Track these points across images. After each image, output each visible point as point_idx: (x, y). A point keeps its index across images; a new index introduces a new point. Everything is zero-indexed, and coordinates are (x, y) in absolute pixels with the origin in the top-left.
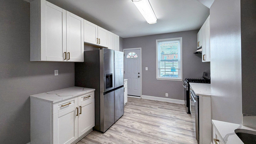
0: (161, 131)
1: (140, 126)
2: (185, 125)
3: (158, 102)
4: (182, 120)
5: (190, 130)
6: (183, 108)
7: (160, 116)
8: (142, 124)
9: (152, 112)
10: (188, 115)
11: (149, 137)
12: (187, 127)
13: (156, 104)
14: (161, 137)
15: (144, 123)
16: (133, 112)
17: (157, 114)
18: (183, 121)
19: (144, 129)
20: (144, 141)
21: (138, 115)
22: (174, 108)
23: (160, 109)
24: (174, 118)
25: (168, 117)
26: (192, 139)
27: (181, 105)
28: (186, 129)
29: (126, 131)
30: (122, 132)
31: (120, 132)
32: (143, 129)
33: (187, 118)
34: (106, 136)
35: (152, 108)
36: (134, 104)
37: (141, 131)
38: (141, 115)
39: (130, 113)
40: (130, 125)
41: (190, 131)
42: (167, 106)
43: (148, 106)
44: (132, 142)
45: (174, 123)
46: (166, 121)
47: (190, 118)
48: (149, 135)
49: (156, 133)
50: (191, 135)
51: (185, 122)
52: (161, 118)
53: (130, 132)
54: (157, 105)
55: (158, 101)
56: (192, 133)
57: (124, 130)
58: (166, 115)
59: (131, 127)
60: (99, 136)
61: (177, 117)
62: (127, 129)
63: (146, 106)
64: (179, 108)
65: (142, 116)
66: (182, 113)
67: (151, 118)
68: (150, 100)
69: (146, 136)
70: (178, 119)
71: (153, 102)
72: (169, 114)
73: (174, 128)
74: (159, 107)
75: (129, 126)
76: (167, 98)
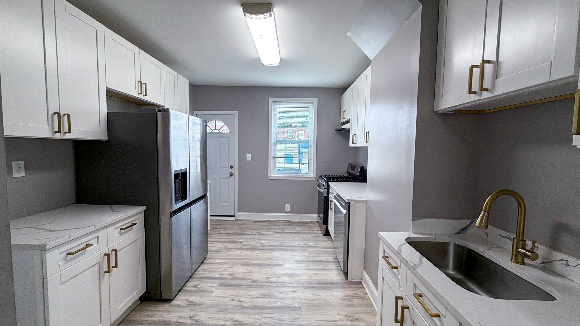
0: (286, 272)
1: (247, 271)
2: (323, 255)
3: (270, 223)
4: (317, 247)
5: (332, 260)
6: (318, 228)
7: (280, 248)
8: (249, 268)
9: (264, 242)
10: (325, 238)
11: (268, 286)
12: (327, 258)
13: (269, 227)
14: (289, 282)
15: (253, 265)
16: (225, 248)
17: (274, 244)
18: (319, 249)
19: (258, 276)
20: (261, 295)
21: (238, 252)
22: (301, 229)
23: (277, 235)
24: (304, 247)
25: (295, 246)
26: (336, 274)
27: (312, 223)
28: (326, 260)
29: (221, 285)
30: (212, 289)
31: (209, 291)
32: (254, 275)
33: (325, 243)
34: (178, 306)
35: (261, 234)
36: (224, 232)
37: (251, 279)
38: (244, 251)
39: (220, 251)
40: (227, 273)
41: (331, 262)
42: (290, 229)
43: (255, 232)
44: (239, 301)
45: (306, 254)
46: (292, 254)
47: (329, 242)
48: (268, 282)
49: (279, 277)
50: (335, 268)
51: (322, 249)
52: (282, 250)
53: (228, 285)
54: (271, 229)
55: (271, 221)
56: (335, 264)
57: (216, 285)
58: (291, 244)
59: (229, 277)
60: (160, 309)
61: (310, 244)
62: (223, 281)
63: (250, 233)
64: (310, 229)
65: (248, 253)
66: (316, 237)
67: (265, 253)
68: (256, 221)
69: (263, 286)
70: (310, 247)
71: (261, 225)
72: (294, 241)
73: (308, 263)
74: (275, 232)
75: (225, 275)
76: (287, 212)
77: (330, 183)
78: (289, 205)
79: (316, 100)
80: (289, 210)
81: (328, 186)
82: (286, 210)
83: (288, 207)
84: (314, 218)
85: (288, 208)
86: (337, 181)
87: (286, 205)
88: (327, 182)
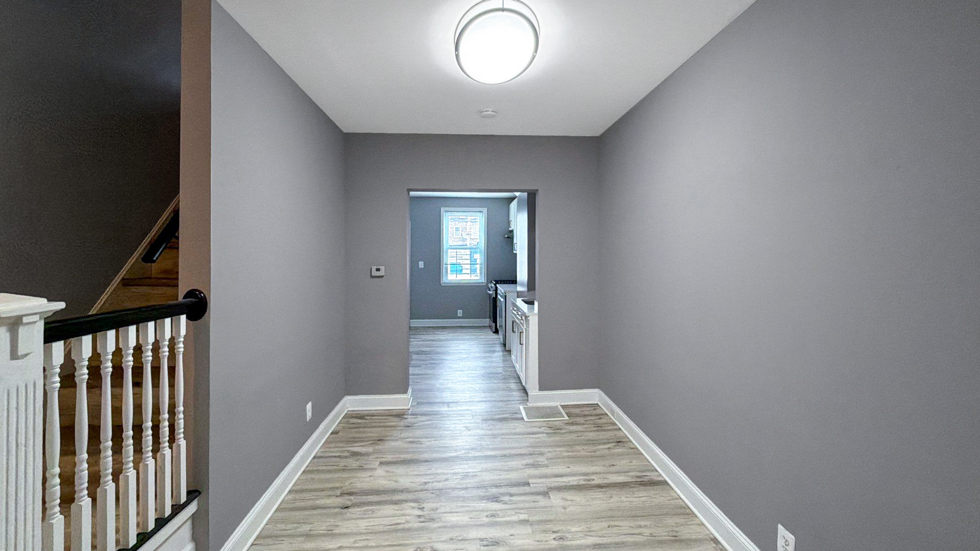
55: (445, 327)
68: (429, 327)
76: (459, 318)
77: (497, 285)
78: (461, 311)
79: (485, 210)
80: (461, 315)
81: (496, 288)
84: (487, 321)
85: (460, 314)
86: (504, 283)
87: (459, 311)
88: (495, 285)
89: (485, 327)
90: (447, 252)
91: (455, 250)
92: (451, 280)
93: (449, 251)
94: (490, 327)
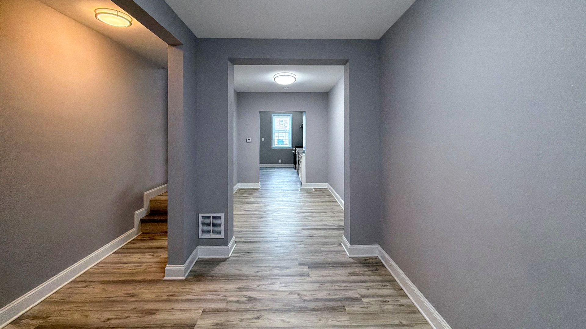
76: (280, 163)
77: (296, 148)
79: (291, 115)
81: (296, 150)
82: (279, 162)
83: (280, 161)
84: (292, 165)
86: (298, 148)
89: (291, 167)
90: (274, 134)
91: (278, 133)
92: (276, 146)
93: (276, 133)
94: (294, 167)
